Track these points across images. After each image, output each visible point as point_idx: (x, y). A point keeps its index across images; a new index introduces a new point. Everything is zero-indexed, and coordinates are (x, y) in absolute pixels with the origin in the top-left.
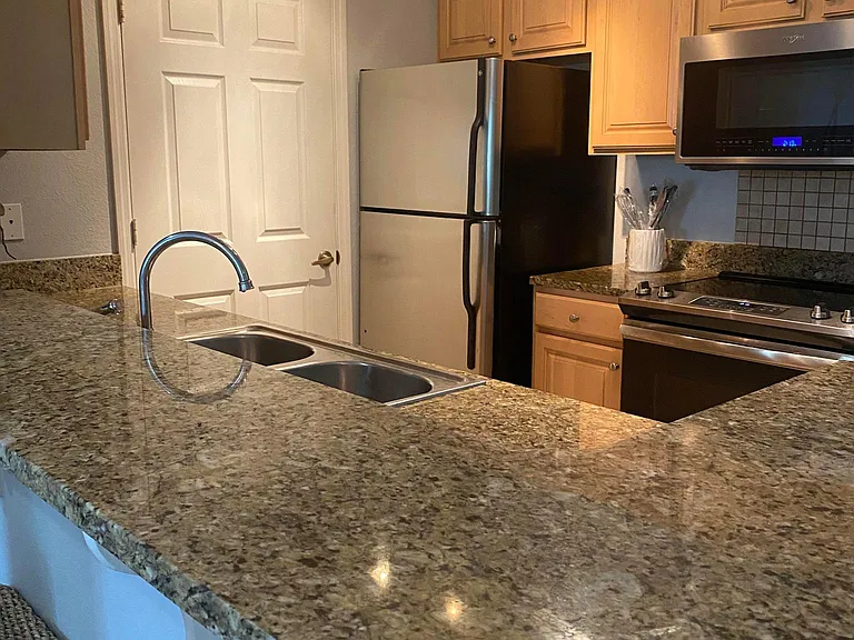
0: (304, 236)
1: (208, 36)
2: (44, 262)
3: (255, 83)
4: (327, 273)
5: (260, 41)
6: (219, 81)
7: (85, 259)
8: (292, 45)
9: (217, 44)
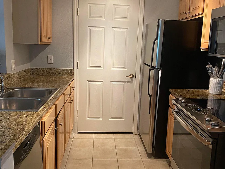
0: (126, 69)
1: (101, 17)
2: (56, 69)
3: (114, 29)
4: (132, 80)
5: (116, 18)
6: (103, 28)
7: (65, 69)
8: (126, 18)
9: (104, 19)
